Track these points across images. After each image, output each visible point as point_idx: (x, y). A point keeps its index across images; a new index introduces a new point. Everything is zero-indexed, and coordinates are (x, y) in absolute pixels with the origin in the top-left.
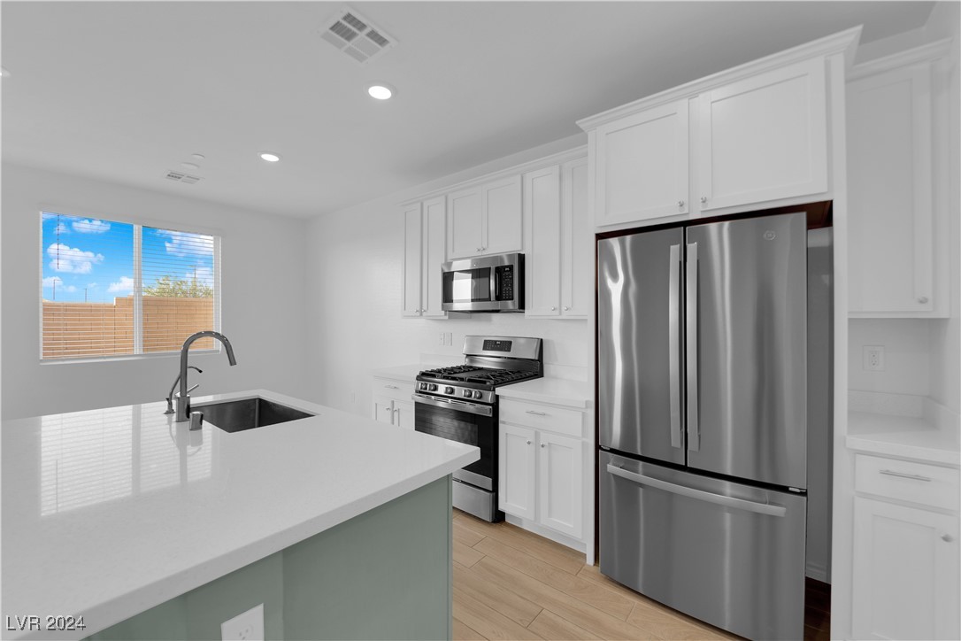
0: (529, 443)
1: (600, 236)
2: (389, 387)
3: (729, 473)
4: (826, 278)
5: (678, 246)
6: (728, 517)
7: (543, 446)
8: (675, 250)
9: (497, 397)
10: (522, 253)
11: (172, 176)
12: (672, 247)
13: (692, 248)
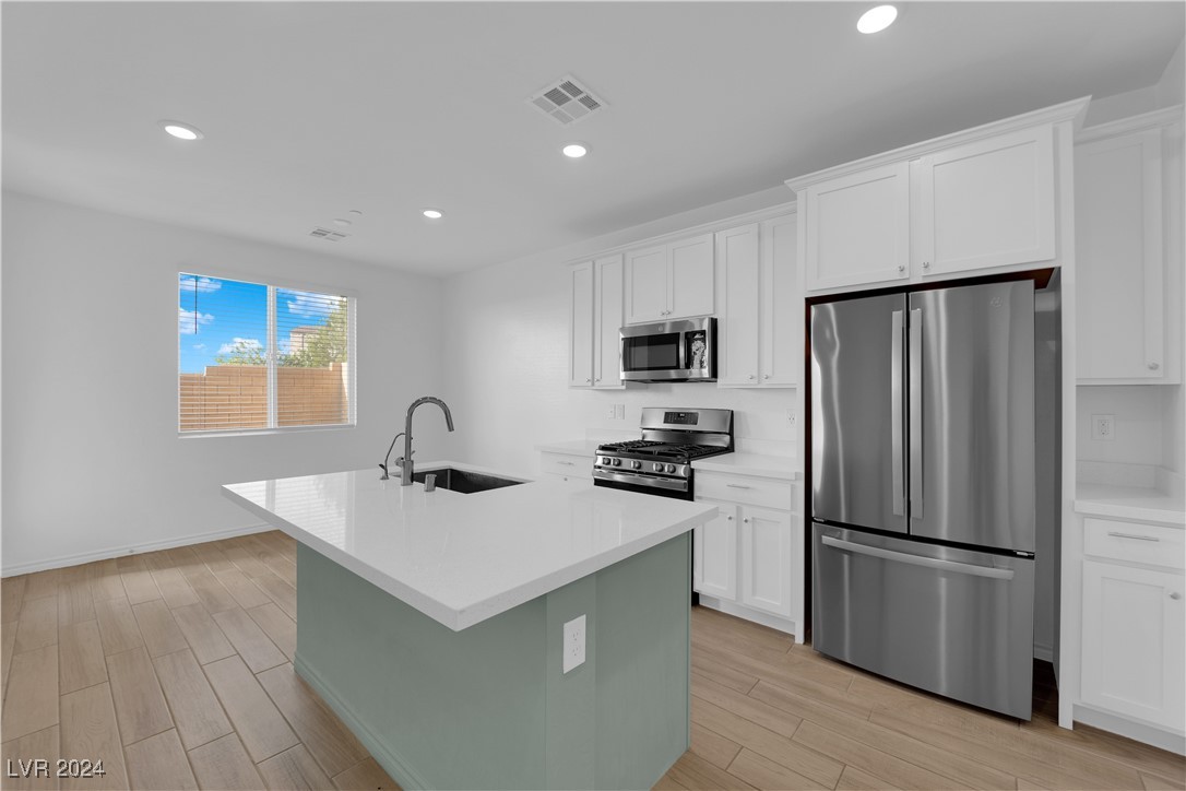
0: (730, 518)
1: (810, 302)
2: (562, 463)
3: (944, 537)
4: (1052, 344)
5: (901, 312)
6: (943, 581)
7: (746, 521)
8: (897, 317)
9: (692, 470)
10: (715, 317)
11: (320, 233)
12: (894, 313)
13: (915, 314)
